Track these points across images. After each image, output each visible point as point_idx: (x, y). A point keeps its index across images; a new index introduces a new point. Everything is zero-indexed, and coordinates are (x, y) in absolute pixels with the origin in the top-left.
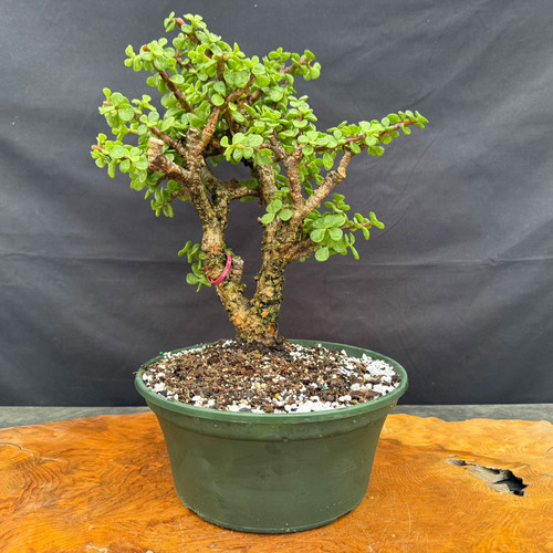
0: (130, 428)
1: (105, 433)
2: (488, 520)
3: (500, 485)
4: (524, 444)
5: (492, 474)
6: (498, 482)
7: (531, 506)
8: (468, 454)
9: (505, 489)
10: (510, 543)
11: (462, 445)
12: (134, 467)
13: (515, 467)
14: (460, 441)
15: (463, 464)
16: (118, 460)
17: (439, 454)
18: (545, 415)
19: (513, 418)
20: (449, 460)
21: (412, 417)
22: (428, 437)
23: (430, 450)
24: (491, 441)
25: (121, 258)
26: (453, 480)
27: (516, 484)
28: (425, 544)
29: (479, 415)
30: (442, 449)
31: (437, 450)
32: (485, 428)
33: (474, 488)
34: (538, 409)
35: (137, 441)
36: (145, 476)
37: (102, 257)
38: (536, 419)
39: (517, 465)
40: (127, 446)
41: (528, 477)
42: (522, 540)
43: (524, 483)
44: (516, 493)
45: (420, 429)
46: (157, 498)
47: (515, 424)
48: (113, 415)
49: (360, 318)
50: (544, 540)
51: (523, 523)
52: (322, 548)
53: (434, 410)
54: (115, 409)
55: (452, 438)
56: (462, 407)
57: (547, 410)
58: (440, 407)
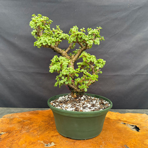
0: (44, 113)
1: (38, 115)
2: (131, 137)
3: (134, 129)
4: (139, 119)
5: (132, 126)
6: (133, 128)
7: (141, 134)
8: (126, 121)
9: (135, 130)
10: (136, 142)
11: (125, 119)
12: (47, 123)
13: (137, 125)
14: (124, 118)
15: (125, 124)
16: (42, 121)
17: (119, 121)
18: (145, 112)
19: (137, 113)
20: (121, 123)
21: (112, 112)
22: (116, 117)
23: (117, 120)
24: (132, 118)
25: (42, 72)
26: (122, 128)
27: (137, 129)
28: (116, 142)
29: (129, 112)
30: (120, 120)
31: (118, 120)
32: (130, 115)
33: (127, 129)
34: (143, 111)
35: (46, 117)
36: (49, 125)
37: (37, 72)
38: (143, 113)
39: (138, 124)
40: (44, 118)
41: (140, 127)
42: (138, 142)
43: (139, 128)
44: (137, 131)
45: (114, 115)
46: (53, 130)
47: (138, 115)
48: (40, 110)
49: (100, 88)
50: (143, 142)
51: (139, 138)
52: (92, 142)
53: (118, 111)
54: (40, 109)
55: (122, 118)
56: (125, 110)
57: (146, 111)
58: (119, 110)
